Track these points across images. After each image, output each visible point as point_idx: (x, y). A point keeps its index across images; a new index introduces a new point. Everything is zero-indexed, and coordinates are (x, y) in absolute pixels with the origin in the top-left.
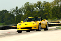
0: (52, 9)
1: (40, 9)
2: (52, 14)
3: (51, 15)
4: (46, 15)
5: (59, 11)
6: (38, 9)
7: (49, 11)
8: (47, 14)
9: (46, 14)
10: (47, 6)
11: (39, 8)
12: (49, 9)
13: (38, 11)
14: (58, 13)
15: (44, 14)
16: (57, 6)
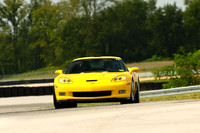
0: (62, 29)
1: (15, 24)
2: (64, 48)
3: (58, 52)
4: (39, 50)
5: (90, 34)
6: (9, 27)
7: (52, 37)
8: (43, 44)
9: (38, 46)
10: (42, 16)
11: (10, 23)
12: (52, 28)
13: (7, 33)
14: (86, 41)
15: (33, 46)
16: (81, 14)
